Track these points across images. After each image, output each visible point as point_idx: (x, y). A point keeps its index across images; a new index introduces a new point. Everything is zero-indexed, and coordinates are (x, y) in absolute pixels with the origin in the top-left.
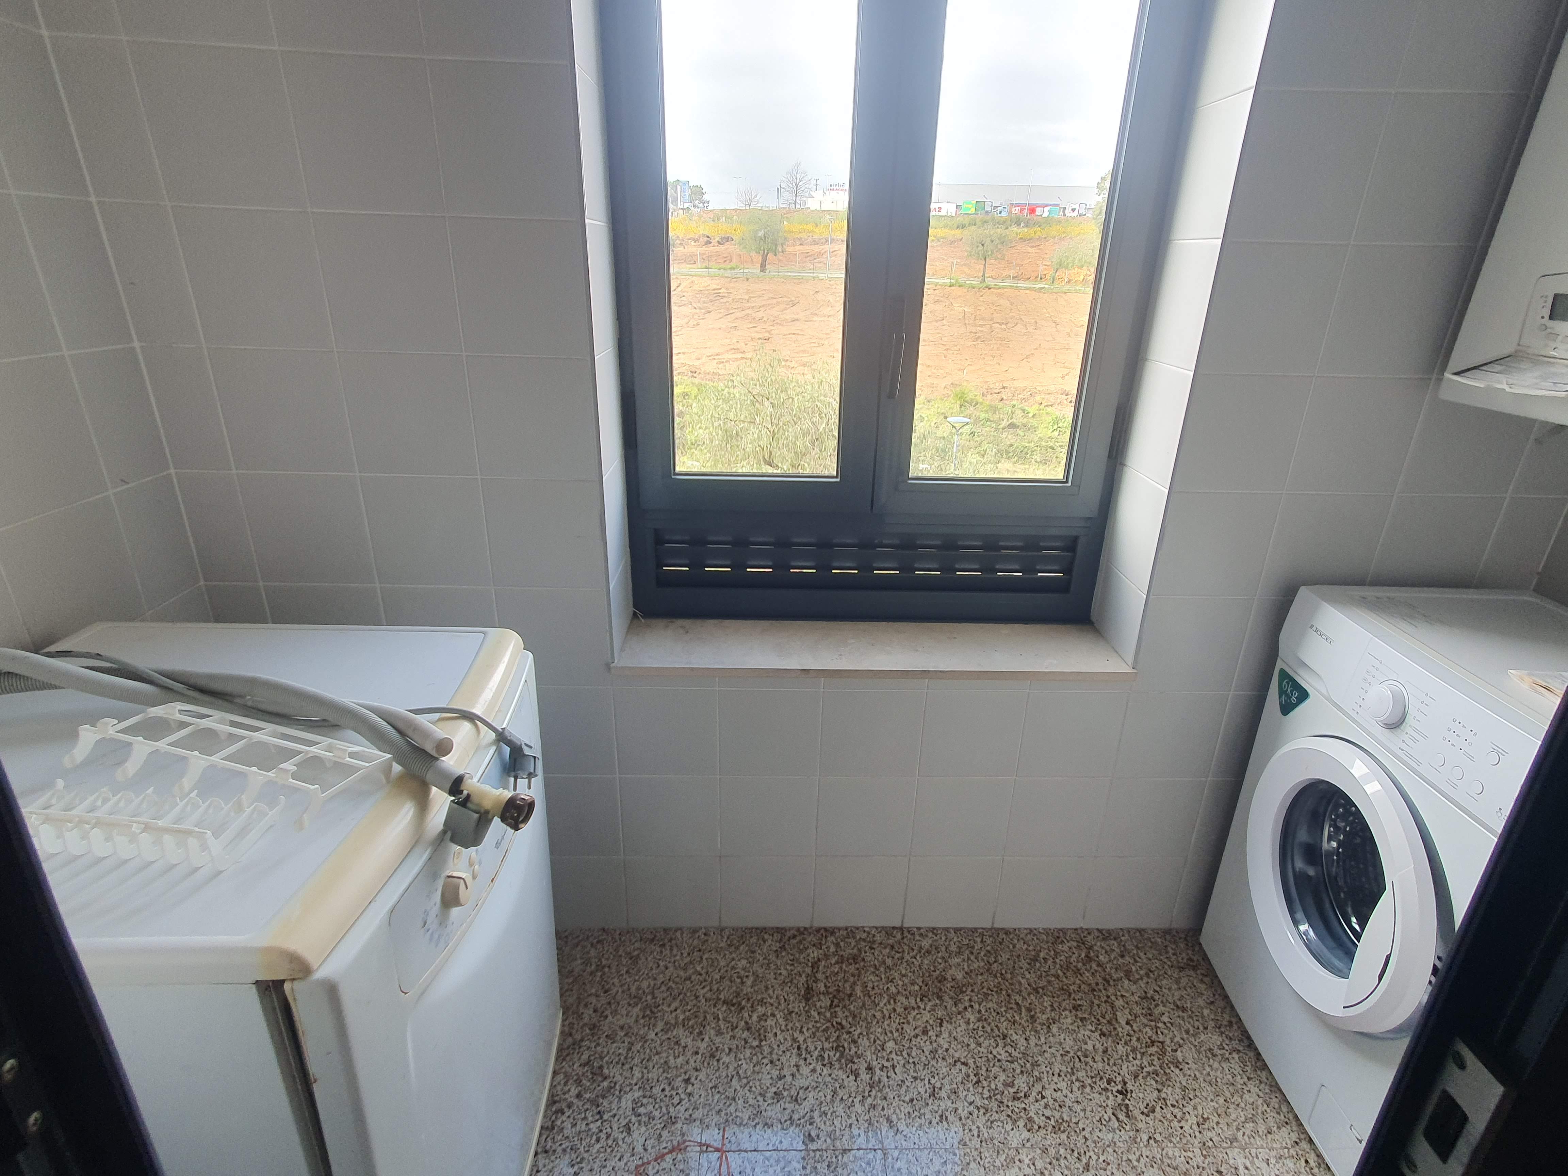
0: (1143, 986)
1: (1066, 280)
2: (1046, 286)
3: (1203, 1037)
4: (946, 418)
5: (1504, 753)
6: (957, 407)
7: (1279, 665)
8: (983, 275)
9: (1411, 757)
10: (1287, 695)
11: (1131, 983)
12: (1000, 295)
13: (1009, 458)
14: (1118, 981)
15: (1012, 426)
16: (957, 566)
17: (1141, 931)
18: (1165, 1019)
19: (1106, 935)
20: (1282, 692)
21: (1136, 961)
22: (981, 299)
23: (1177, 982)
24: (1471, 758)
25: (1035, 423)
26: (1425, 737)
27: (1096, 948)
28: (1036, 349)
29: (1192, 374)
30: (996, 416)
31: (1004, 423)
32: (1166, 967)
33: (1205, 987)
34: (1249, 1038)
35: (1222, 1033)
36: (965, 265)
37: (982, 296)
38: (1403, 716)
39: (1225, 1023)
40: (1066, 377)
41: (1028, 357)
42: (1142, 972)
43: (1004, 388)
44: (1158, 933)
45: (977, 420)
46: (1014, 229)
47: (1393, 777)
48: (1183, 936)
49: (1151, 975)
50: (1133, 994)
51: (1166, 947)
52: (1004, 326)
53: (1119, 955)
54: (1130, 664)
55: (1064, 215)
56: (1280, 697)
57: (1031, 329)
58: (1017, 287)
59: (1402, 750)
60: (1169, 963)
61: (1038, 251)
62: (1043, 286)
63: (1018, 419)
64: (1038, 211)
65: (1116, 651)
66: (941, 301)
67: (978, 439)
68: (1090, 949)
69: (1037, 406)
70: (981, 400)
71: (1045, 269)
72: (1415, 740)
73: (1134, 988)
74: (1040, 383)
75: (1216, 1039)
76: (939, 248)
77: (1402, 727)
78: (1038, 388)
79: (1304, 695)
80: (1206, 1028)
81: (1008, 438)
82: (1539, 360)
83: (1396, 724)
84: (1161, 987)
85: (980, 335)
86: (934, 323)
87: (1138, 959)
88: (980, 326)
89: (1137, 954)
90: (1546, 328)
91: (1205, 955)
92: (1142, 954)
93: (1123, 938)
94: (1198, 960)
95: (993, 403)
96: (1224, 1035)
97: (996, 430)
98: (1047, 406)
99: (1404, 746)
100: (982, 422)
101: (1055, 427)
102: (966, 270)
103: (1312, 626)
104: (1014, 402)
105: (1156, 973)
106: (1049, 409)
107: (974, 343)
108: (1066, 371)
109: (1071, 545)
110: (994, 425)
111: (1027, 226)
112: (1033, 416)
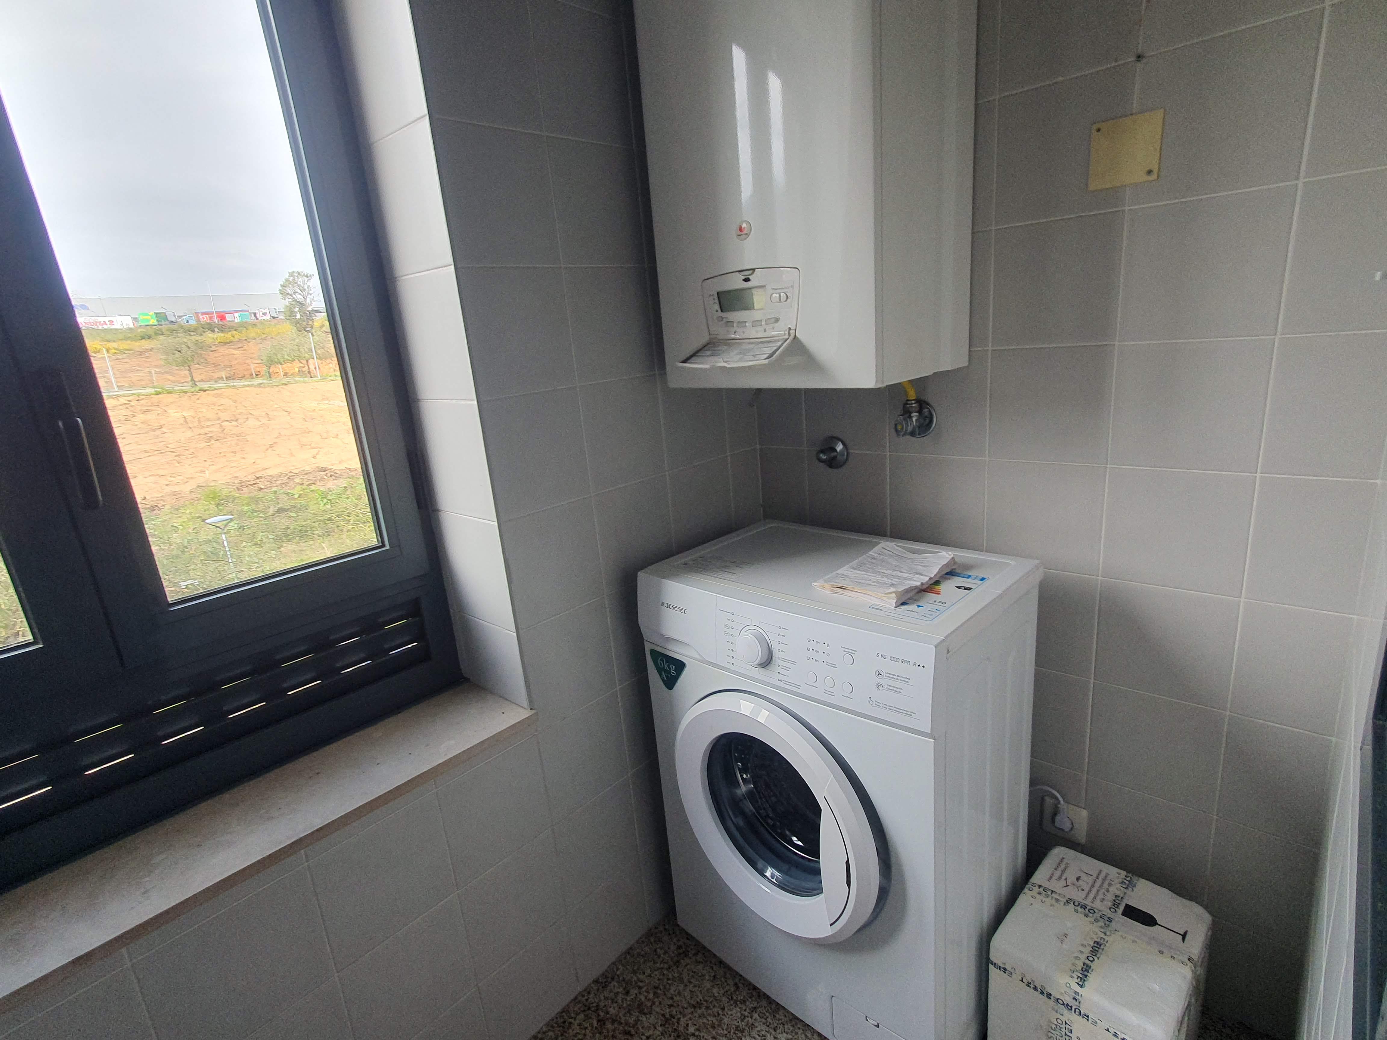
0: (658, 1010)
1: (282, 374)
2: (265, 381)
3: (726, 1020)
4: (204, 520)
5: (853, 652)
6: (213, 507)
7: (648, 647)
8: (192, 380)
9: (790, 684)
10: (666, 671)
11: (648, 1016)
12: (219, 396)
13: (290, 540)
14: (636, 1024)
15: (281, 510)
16: (285, 685)
17: (629, 952)
18: (692, 1029)
19: (603, 982)
20: (660, 670)
21: (640, 988)
22: (198, 402)
23: (681, 980)
24: (834, 666)
25: (303, 502)
26: (794, 663)
27: (602, 1004)
28: (277, 438)
29: (475, 402)
30: (261, 506)
31: (271, 511)
32: (665, 972)
33: (702, 965)
34: (755, 988)
35: (735, 1002)
36: (165, 372)
37: (198, 399)
38: (769, 652)
39: (733, 989)
40: (317, 456)
41: (271, 446)
42: (651, 996)
43: (258, 478)
44: (643, 942)
45: (241, 514)
46: (210, 335)
47: (781, 706)
48: (661, 928)
49: (659, 991)
50: (655, 1027)
51: (655, 951)
52: (234, 423)
53: (624, 994)
54: (526, 707)
55: (257, 319)
56: (660, 675)
57: (264, 421)
58: (234, 386)
59: (781, 681)
60: (666, 966)
61: (242, 352)
62: (261, 382)
63: (285, 502)
64: (229, 317)
65: (507, 700)
66: (152, 410)
67: (249, 532)
68: (597, 1010)
69: (299, 487)
70: (237, 495)
71: (257, 367)
72: (787, 669)
73: (652, 1019)
74: (294, 466)
75: (735, 1012)
76: (127, 360)
77: (773, 662)
78: (294, 471)
79: (680, 666)
80: (723, 1009)
81: (281, 522)
82: (729, 343)
83: (767, 662)
84: (672, 998)
85: (211, 435)
86: (153, 433)
87: (641, 984)
88: (208, 426)
89: (638, 979)
90: (723, 318)
91: (687, 933)
92: (641, 977)
93: (618, 973)
94: (684, 943)
95: (252, 495)
96: (738, 1003)
97: (266, 518)
98: (309, 485)
99: (780, 677)
100: (247, 515)
101: (325, 501)
102: (170, 377)
103: (663, 604)
104: (274, 489)
105: (661, 987)
106: (313, 487)
107: (208, 444)
108: (315, 451)
109: (414, 609)
110: (261, 515)
111: (222, 331)
112: (299, 497)
